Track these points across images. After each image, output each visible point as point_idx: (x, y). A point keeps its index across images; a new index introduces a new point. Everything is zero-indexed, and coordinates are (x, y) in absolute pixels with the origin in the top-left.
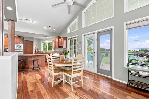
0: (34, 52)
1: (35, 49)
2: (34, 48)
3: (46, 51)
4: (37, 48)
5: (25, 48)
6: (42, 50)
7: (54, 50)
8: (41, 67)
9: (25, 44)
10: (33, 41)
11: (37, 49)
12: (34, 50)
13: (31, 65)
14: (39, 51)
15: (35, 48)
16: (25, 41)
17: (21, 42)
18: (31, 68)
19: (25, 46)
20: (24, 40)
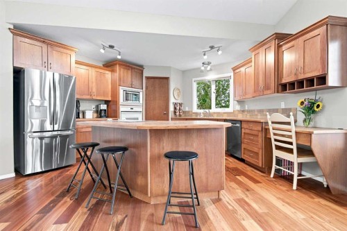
0: (171, 115)
1: (175, 104)
2: (172, 100)
3: (207, 111)
4: (179, 101)
5: (146, 100)
6: (195, 109)
7: (238, 107)
8: (206, 190)
9: (147, 88)
10: (167, 79)
11: (181, 105)
12: (171, 108)
13: (161, 176)
14: (184, 112)
15: (175, 101)
16: (148, 78)
17: (136, 82)
18: (157, 196)
19: (146, 95)
20: (146, 74)
